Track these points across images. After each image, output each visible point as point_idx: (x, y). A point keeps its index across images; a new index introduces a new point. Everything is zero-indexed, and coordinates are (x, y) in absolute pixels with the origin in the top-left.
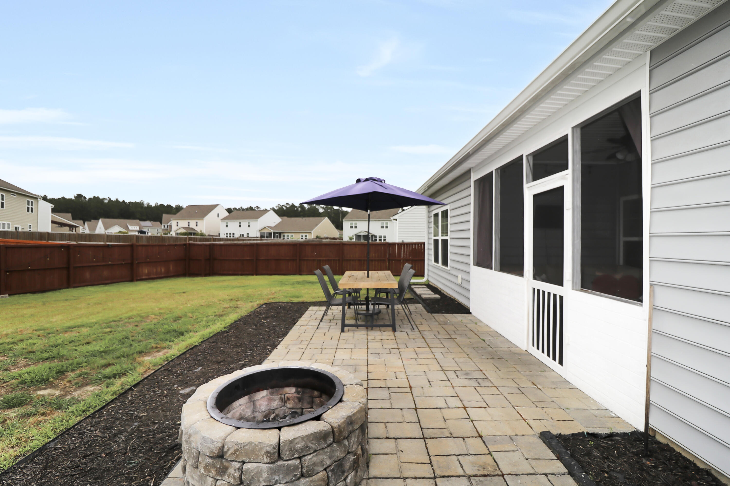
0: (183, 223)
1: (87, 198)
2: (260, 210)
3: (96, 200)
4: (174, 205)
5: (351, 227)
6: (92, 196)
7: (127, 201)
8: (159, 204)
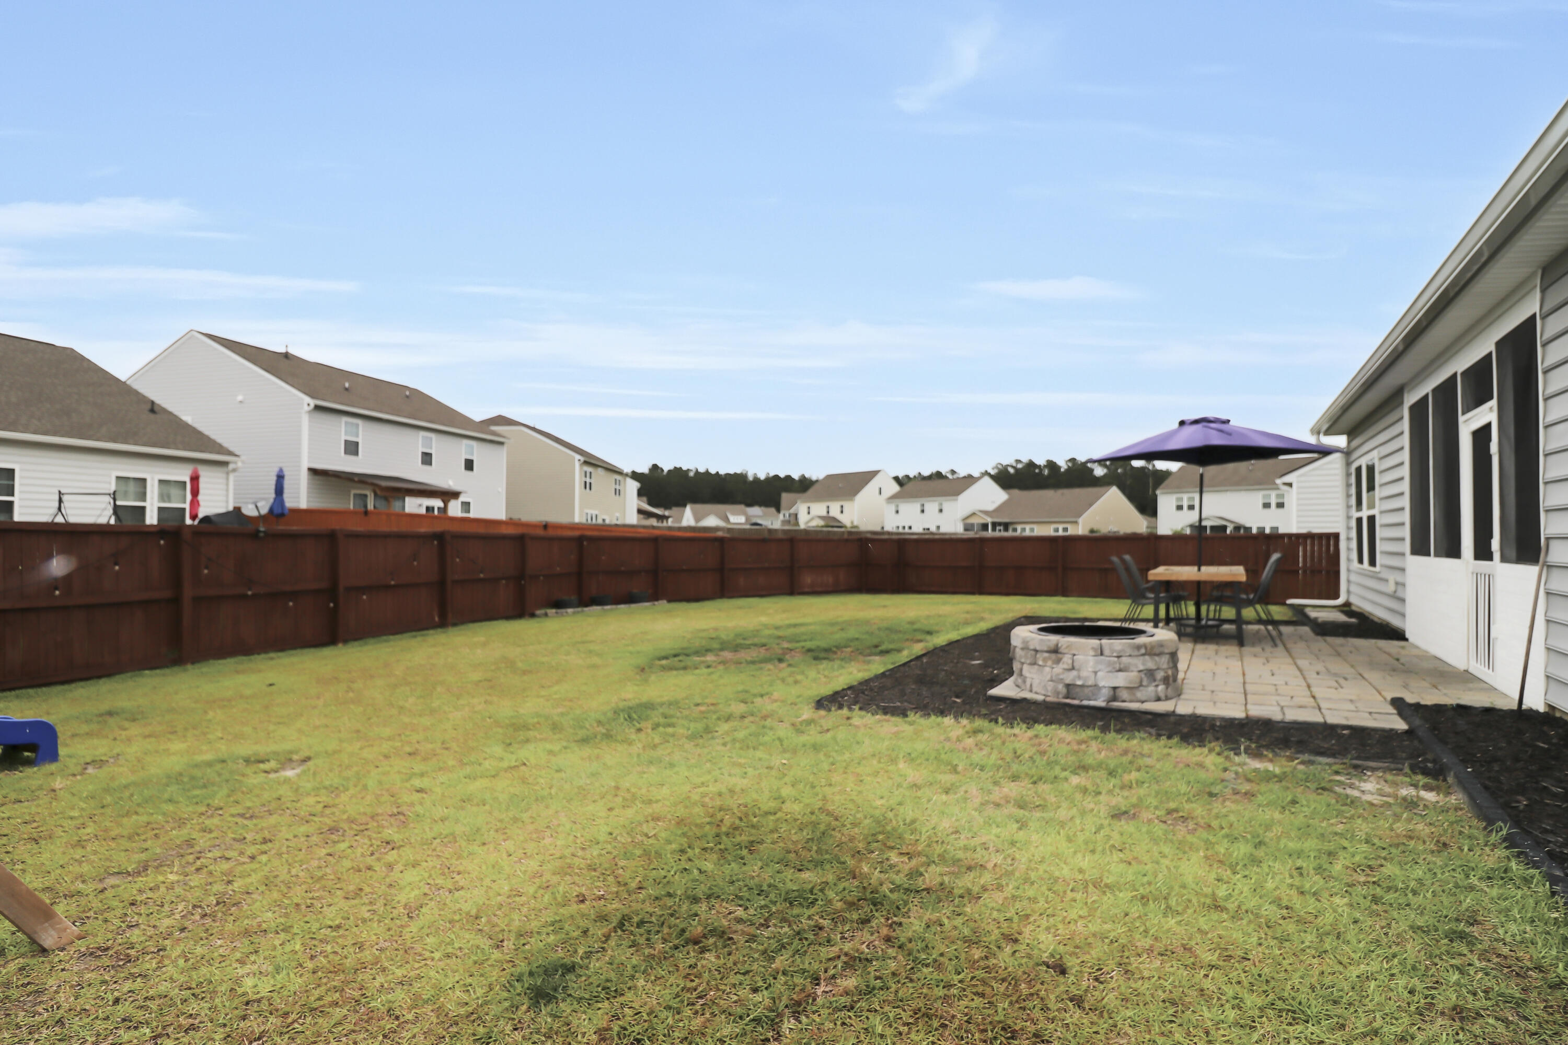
0: (819, 509)
1: (666, 469)
2: (958, 478)
3: (678, 472)
4: (796, 476)
5: (1180, 508)
6: (672, 468)
7: (722, 472)
8: (772, 474)
